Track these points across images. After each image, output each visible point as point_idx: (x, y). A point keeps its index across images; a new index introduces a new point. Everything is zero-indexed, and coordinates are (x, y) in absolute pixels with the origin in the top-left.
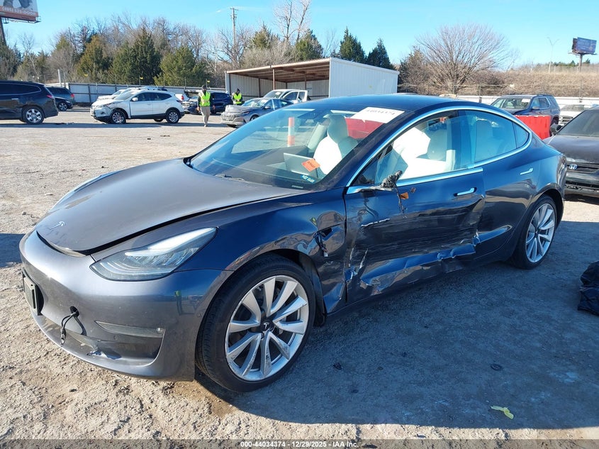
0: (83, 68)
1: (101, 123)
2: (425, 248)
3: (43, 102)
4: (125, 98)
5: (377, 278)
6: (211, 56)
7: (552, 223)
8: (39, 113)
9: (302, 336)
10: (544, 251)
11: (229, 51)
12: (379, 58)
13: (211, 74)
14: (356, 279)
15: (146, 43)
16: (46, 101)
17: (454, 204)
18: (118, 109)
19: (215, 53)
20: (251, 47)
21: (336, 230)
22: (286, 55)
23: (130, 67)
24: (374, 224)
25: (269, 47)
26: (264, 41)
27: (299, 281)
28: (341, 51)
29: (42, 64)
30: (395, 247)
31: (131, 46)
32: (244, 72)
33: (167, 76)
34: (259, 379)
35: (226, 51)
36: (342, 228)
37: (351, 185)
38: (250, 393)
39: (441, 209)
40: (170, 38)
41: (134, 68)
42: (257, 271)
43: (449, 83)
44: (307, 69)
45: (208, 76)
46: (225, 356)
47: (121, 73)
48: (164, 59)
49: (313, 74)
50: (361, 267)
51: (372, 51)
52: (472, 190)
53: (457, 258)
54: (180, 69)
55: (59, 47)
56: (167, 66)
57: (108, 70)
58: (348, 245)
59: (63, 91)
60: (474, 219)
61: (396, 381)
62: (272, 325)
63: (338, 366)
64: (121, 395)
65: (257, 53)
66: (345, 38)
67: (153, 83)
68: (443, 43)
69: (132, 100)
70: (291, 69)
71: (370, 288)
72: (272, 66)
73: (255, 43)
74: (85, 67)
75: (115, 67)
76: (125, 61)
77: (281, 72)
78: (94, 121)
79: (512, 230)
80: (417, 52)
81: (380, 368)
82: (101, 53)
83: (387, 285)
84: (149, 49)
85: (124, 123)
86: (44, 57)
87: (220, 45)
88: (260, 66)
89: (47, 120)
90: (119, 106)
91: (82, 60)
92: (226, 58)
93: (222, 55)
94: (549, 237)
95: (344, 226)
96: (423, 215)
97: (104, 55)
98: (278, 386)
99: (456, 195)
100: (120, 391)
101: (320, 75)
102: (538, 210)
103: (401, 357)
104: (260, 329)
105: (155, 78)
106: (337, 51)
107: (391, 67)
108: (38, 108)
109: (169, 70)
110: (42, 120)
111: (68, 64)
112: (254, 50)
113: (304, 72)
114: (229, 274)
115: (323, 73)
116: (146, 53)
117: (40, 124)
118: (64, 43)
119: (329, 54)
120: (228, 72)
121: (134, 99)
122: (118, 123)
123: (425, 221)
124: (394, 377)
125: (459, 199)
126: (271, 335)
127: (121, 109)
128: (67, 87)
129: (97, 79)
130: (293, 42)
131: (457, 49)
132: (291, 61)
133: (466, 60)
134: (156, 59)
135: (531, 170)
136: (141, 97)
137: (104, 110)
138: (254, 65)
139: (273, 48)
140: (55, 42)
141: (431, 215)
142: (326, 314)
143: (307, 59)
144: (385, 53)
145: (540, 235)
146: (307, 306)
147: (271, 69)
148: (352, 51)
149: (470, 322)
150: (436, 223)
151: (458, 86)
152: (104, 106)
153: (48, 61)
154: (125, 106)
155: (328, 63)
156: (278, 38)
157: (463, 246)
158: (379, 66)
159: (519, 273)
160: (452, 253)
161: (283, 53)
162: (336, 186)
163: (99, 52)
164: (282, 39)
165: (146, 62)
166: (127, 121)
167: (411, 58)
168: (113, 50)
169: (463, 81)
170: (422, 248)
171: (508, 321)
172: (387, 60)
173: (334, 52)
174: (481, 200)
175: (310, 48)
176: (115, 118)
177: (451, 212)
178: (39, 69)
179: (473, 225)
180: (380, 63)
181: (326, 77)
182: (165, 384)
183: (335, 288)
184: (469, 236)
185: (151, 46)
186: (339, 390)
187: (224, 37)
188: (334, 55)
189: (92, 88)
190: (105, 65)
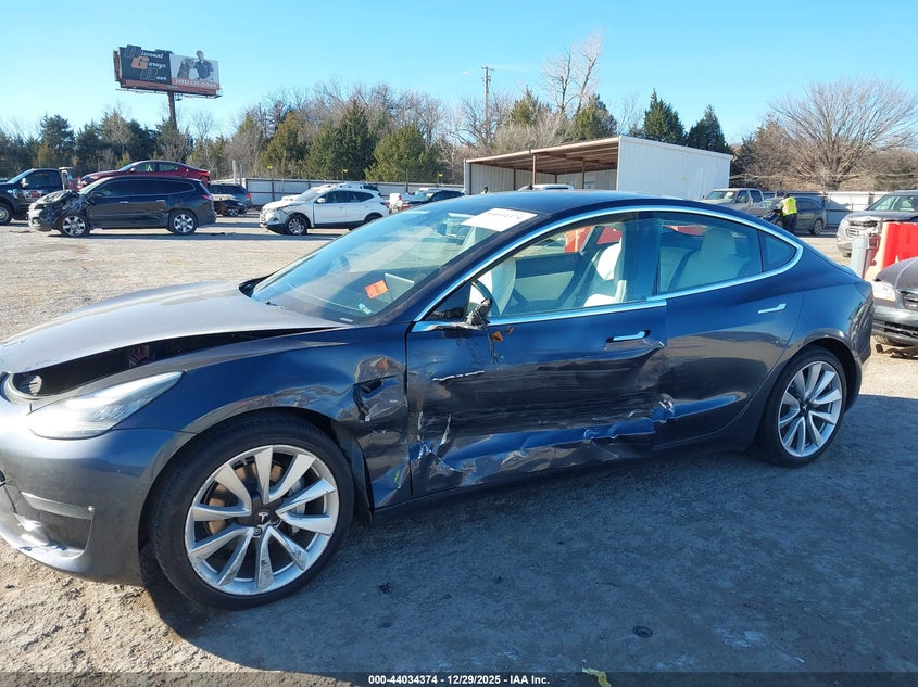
0: (271, 158)
1: (273, 233)
2: (562, 419)
3: (196, 205)
4: (308, 199)
5: (473, 461)
6: (449, 139)
7: (836, 396)
8: (190, 220)
9: (328, 538)
10: (821, 439)
11: (475, 130)
12: (707, 136)
13: (447, 165)
14: (428, 459)
15: (357, 121)
16: (200, 203)
17: (606, 354)
18: (297, 214)
19: (454, 131)
20: (507, 124)
21: (390, 384)
22: (558, 134)
23: (333, 156)
24: (456, 378)
25: (535, 122)
26: (527, 113)
27: (317, 456)
28: (646, 125)
29: (219, 154)
30: (504, 415)
31: (336, 125)
32: (495, 160)
33: (382, 167)
34: (248, 593)
35: (471, 129)
36: (399, 380)
37: (423, 319)
38: (238, 613)
39: (579, 361)
40: (393, 112)
41: (339, 156)
42: (238, 436)
43: (824, 172)
44: (585, 154)
45: (442, 167)
46: (186, 553)
47: (320, 163)
48: (381, 143)
49: (597, 161)
50: (443, 442)
51: (695, 125)
52: (642, 334)
53: (620, 438)
54: (401, 158)
55: (242, 129)
56: (384, 154)
57: (303, 158)
58: (412, 407)
59: (236, 190)
60: (648, 379)
61: (460, 616)
62: (274, 518)
63: (384, 589)
64: (65, 599)
65: (515, 131)
66: (652, 107)
67: (363, 177)
68: (813, 108)
69: (316, 202)
70: (561, 154)
71: (457, 476)
72: (533, 151)
73: (514, 117)
74: (273, 155)
75: (313, 156)
76: (326, 146)
77: (546, 159)
78: (264, 231)
79: (745, 402)
80: (772, 125)
81: (448, 597)
82: (296, 136)
83: (488, 472)
84: (360, 130)
85: (305, 233)
86: (222, 142)
87: (464, 120)
88: (520, 150)
89: (198, 230)
90: (298, 209)
91: (270, 147)
92: (473, 140)
93: (467, 136)
94: (832, 418)
95: (402, 378)
96: (546, 369)
97: (300, 139)
98: (281, 607)
99: (610, 340)
100: (67, 594)
101: (605, 163)
102: (800, 373)
103: (492, 583)
104: (252, 521)
105: (366, 171)
106: (640, 125)
107: (726, 150)
108: (190, 213)
109: (386, 160)
110: (194, 229)
111: (252, 152)
112: (511, 127)
113: (581, 159)
114: (190, 436)
115: (609, 159)
116: (356, 135)
117: (191, 235)
118: (250, 123)
119: (626, 130)
120: (468, 161)
121: (319, 200)
122: (297, 234)
123: (553, 378)
124: (459, 610)
125: (616, 347)
126: (271, 531)
127: (302, 215)
128: (244, 185)
129: (287, 173)
130: (571, 112)
131: (838, 117)
132: (566, 141)
133: (854, 135)
134: (369, 144)
135: (782, 306)
136: (331, 198)
137: (278, 216)
138: (509, 150)
139: (541, 124)
140: (239, 123)
141: (561, 369)
142: (372, 509)
143: (592, 139)
144: (718, 126)
145: (811, 413)
146: (336, 494)
147: (530, 156)
148: (662, 125)
149: (636, 541)
150: (575, 383)
151: (839, 176)
152: (278, 209)
153: (226, 149)
154: (307, 210)
155: (617, 144)
156: (549, 109)
157: (633, 421)
158: (707, 149)
159: (770, 473)
160: (612, 430)
161: (554, 131)
162: (398, 320)
163: (293, 135)
164: (554, 110)
165: (355, 148)
166: (309, 231)
167: (761, 133)
168: (314, 132)
169: (847, 170)
170: (556, 419)
171: (700, 544)
172: (720, 138)
173: (635, 128)
174: (658, 349)
175: (596, 121)
176: (292, 226)
177: (599, 366)
178: (214, 160)
179: (648, 389)
180: (708, 142)
181: (613, 165)
182: (131, 591)
183: (390, 471)
184: (643, 406)
185: (364, 125)
186: (365, 622)
187: (469, 110)
188: (634, 133)
189: (276, 184)
190: (299, 152)
